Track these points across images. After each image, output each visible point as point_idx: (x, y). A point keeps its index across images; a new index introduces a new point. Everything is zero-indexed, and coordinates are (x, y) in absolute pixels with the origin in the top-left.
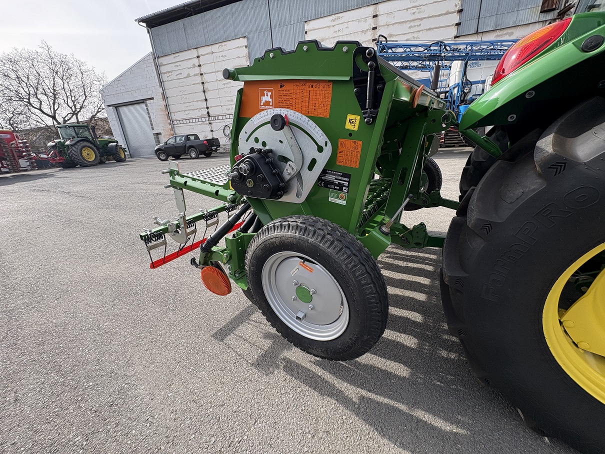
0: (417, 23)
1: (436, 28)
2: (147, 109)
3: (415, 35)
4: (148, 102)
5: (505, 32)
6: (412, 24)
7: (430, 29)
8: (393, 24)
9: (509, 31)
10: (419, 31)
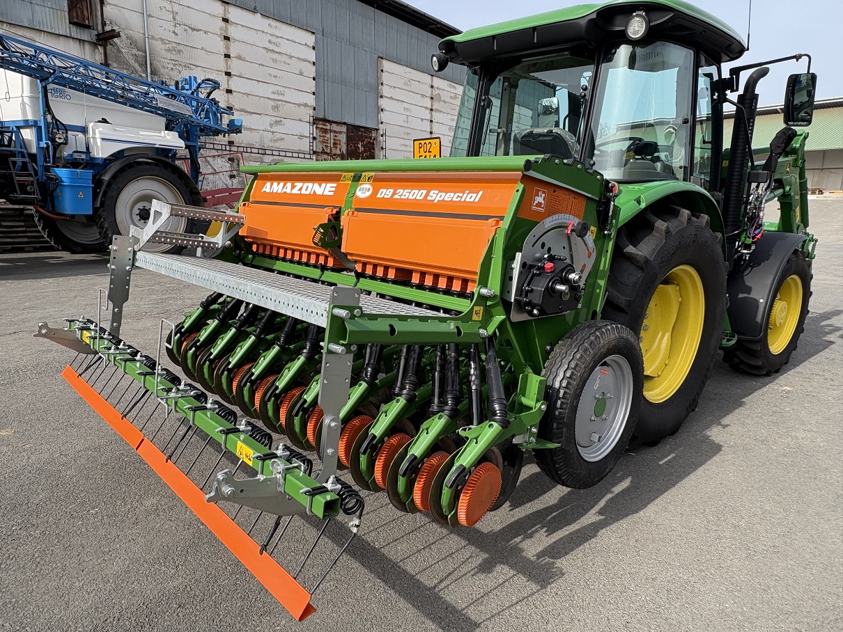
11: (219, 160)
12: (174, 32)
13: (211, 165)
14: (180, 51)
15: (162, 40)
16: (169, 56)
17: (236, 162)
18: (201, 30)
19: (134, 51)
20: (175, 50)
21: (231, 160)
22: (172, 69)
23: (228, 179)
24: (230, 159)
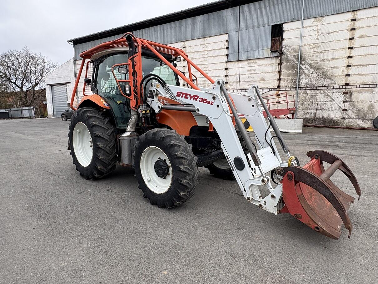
0: (206, 53)
1: (216, 56)
2: (66, 89)
3: (205, 59)
4: (67, 84)
5: (252, 61)
6: (203, 53)
7: (213, 56)
8: (194, 52)
9: (254, 61)
10: (207, 57)
11: (337, 94)
12: (317, 39)
13: (330, 97)
14: (319, 47)
15: (310, 45)
16: (313, 50)
17: (349, 94)
18: (334, 32)
19: (295, 54)
20: (316, 47)
21: (346, 93)
22: (313, 56)
23: (342, 103)
24: (344, 93)
